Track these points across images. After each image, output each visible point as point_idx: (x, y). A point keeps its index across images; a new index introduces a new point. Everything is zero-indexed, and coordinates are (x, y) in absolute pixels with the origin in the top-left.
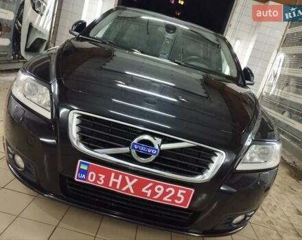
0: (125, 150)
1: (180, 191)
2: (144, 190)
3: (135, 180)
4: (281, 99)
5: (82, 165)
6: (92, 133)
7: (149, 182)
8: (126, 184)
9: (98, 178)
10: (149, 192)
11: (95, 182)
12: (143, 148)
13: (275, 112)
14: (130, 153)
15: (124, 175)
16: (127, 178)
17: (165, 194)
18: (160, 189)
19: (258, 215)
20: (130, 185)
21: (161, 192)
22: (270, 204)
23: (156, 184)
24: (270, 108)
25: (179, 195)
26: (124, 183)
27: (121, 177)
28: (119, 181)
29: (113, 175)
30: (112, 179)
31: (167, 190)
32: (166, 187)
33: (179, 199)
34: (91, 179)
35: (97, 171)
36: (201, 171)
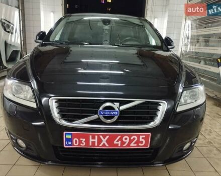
0: (95, 117)
1: (141, 137)
2: (115, 142)
3: (107, 137)
4: (196, 53)
5: (67, 135)
6: (69, 111)
7: (118, 136)
8: (102, 141)
9: (80, 142)
10: (119, 143)
11: (79, 145)
12: (107, 113)
13: (194, 63)
14: (99, 118)
15: (98, 136)
16: (101, 137)
17: (131, 141)
18: (126, 139)
19: (200, 139)
20: (104, 141)
21: (127, 141)
22: (206, 130)
23: (122, 136)
24: (190, 61)
25: (141, 140)
26: (100, 141)
27: (96, 137)
28: (96, 140)
29: (91, 137)
30: (91, 140)
31: (132, 138)
32: (130, 137)
33: (142, 142)
34: (76, 144)
35: (79, 137)
36: (152, 119)
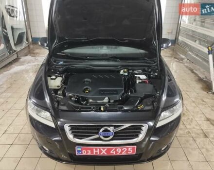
0: (96, 136)
1: (129, 148)
2: (111, 152)
3: (106, 149)
5: (78, 148)
6: (78, 132)
7: (113, 148)
8: (102, 151)
9: (87, 152)
10: (114, 152)
12: (106, 134)
14: (100, 137)
15: (100, 149)
16: (102, 149)
17: (122, 151)
18: (119, 150)
20: (104, 152)
21: (120, 151)
23: (116, 149)
25: (129, 150)
26: (101, 151)
27: (98, 149)
28: (98, 151)
29: (94, 149)
30: (94, 151)
31: (123, 149)
32: (122, 149)
33: (130, 151)
34: (84, 153)
35: (86, 149)
36: (137, 136)
